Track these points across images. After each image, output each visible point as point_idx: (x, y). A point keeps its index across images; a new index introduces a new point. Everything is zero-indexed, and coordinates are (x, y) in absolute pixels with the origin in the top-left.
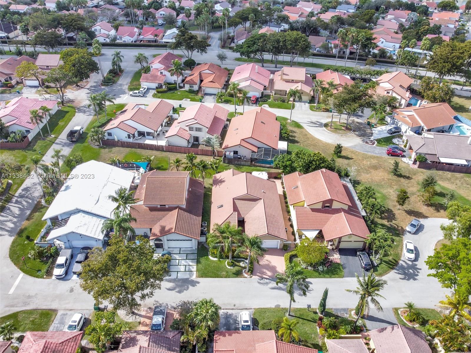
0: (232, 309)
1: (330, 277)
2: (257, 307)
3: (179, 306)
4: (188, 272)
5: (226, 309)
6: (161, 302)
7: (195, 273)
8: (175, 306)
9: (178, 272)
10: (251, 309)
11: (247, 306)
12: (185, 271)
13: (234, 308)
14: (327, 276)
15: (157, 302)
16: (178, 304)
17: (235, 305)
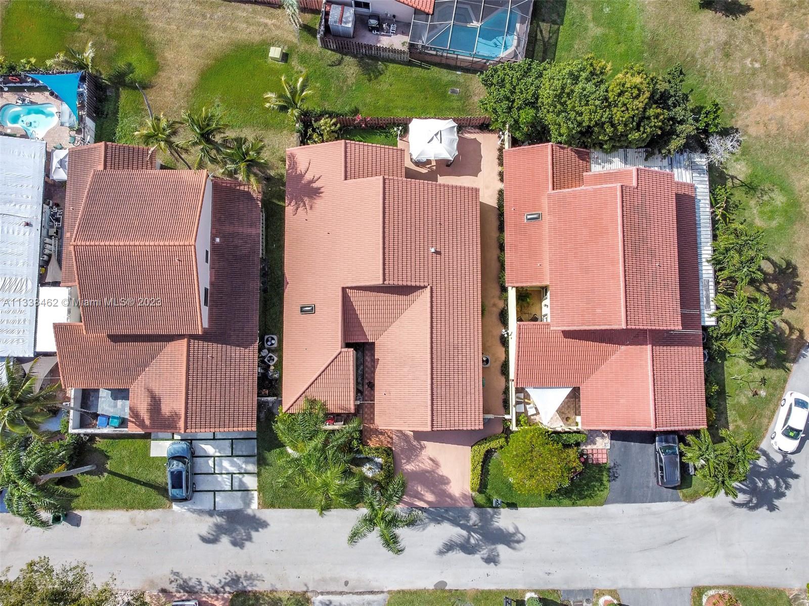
0: (341, 593)
1: (574, 505)
2: (396, 588)
3: (227, 584)
4: (240, 493)
5: (328, 593)
6: (185, 576)
7: (256, 494)
8: (218, 586)
9: (214, 491)
10: (382, 592)
11: (375, 586)
12: (232, 490)
13: (345, 589)
14: (566, 501)
15: (177, 574)
16: (223, 581)
17: (346, 583)
